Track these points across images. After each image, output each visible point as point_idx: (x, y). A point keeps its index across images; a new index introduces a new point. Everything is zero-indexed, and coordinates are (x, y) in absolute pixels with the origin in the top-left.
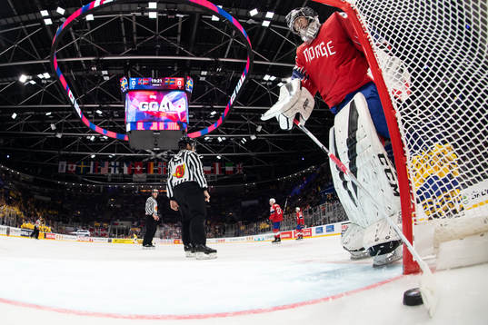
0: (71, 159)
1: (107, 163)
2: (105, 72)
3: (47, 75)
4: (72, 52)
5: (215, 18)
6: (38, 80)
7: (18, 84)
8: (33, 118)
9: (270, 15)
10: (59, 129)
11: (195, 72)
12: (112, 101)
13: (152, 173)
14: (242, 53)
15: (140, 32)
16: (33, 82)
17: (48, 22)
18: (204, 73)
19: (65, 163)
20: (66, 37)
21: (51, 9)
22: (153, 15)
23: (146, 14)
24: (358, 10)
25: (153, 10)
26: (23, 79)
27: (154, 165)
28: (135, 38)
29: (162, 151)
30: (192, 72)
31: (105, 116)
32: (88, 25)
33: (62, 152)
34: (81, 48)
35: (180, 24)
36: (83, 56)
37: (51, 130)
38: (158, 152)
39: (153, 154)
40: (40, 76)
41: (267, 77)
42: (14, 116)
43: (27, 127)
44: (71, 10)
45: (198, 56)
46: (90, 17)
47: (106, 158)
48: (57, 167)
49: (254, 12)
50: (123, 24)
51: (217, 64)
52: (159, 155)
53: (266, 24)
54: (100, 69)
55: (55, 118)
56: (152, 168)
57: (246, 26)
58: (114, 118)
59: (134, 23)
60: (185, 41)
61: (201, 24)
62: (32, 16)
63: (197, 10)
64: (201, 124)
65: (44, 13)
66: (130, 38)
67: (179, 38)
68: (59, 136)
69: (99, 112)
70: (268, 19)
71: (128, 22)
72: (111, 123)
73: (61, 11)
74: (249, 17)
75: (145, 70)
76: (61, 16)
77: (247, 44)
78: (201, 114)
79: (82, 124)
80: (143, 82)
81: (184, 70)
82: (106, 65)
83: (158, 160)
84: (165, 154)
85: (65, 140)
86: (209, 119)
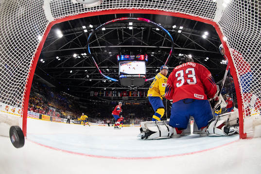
0: (95, 90)
1: (111, 92)
2: (110, 53)
3: (85, 54)
4: (96, 44)
5: (157, 29)
6: (81, 56)
7: (73, 58)
8: (79, 72)
9: (181, 28)
10: (90, 77)
11: (149, 53)
12: (113, 65)
13: (131, 96)
14: (170, 44)
15: (126, 35)
16: (79, 57)
17: (86, 31)
18: (153, 53)
19: (93, 92)
20: (93, 37)
21: (87, 25)
22: (131, 28)
23: (128, 27)
24: (219, 25)
25: (131, 26)
26: (75, 55)
27: (132, 93)
28: (123, 38)
29: (135, 87)
30: (148, 53)
31: (110, 72)
32: (103, 32)
33: (92, 87)
34: (100, 42)
35: (142, 32)
36: (101, 46)
37: (87, 78)
38: (133, 87)
39: (131, 88)
40: (82, 54)
41: (180, 55)
42: (71, 72)
43: (77, 77)
44: (96, 26)
45: (150, 45)
46: (104, 29)
47: (111, 90)
48: (90, 94)
49: (174, 27)
50: (118, 32)
51: (159, 49)
52: (133, 89)
53: (180, 32)
54: (108, 51)
55: (89, 72)
56: (131, 94)
57: (171, 33)
58: (114, 72)
59: (123, 32)
60: (144, 39)
61: (152, 32)
62: (79, 29)
63: (150, 26)
64: (152, 75)
65: (84, 27)
66: (121, 38)
67: (142, 38)
68: (91, 80)
69: (108, 70)
70: (180, 30)
71: (120, 31)
72: (113, 75)
73: (91, 26)
74: (172, 29)
75: (127, 52)
76: (91, 28)
77: (171, 40)
78: (151, 71)
79: (101, 75)
80: (127, 57)
81: (144, 51)
82: (111, 50)
83: (133, 90)
84: (136, 88)
85: (93, 82)
86: (155, 73)
